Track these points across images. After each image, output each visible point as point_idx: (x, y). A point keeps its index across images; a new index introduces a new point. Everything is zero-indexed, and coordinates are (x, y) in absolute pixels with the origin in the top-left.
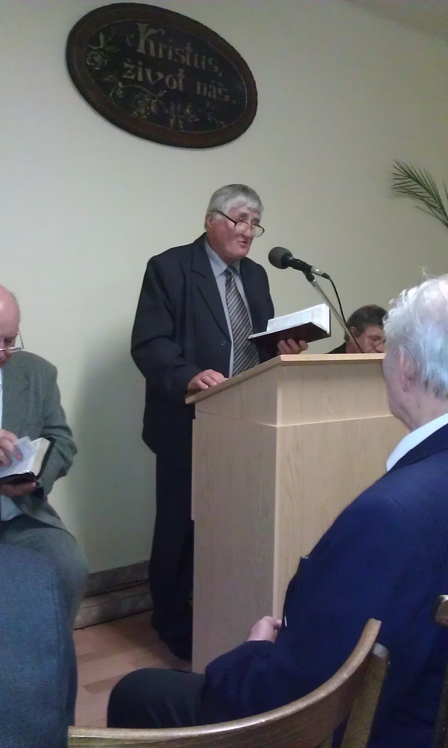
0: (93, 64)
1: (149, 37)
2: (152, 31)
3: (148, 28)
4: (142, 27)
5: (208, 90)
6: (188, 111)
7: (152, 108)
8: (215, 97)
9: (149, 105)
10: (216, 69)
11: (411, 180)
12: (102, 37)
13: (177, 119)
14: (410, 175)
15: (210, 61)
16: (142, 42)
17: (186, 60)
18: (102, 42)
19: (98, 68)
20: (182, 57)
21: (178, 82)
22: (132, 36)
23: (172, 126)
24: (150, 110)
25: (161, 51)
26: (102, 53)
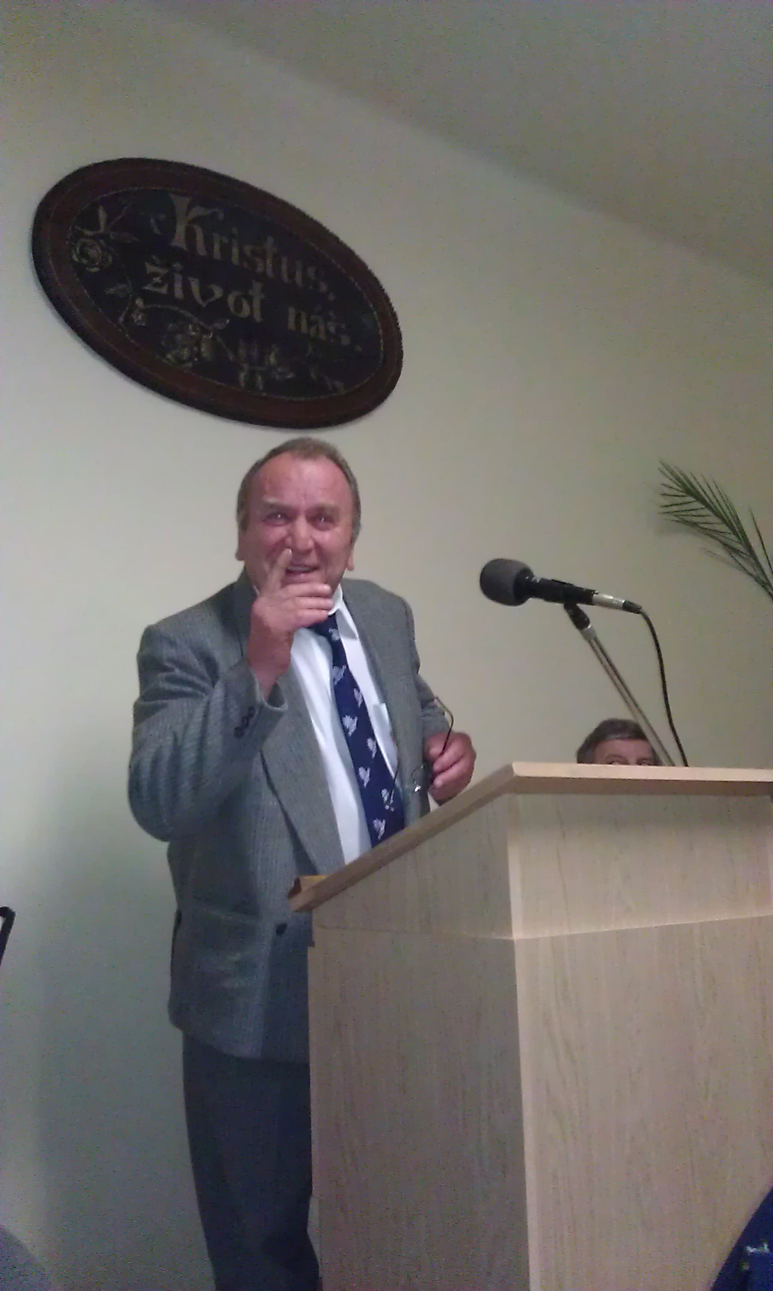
0: (85, 261)
1: (194, 221)
2: (198, 211)
3: (190, 207)
4: (181, 203)
5: (310, 324)
6: (272, 359)
7: (203, 349)
8: (322, 336)
9: (198, 344)
10: (324, 287)
11: (690, 499)
12: (102, 215)
13: (252, 373)
14: (690, 490)
15: (311, 272)
16: (181, 229)
17: (266, 267)
18: (102, 223)
19: (95, 270)
20: (258, 260)
21: (251, 304)
22: (162, 217)
23: (243, 384)
24: (199, 355)
25: (217, 248)
26: (102, 241)
